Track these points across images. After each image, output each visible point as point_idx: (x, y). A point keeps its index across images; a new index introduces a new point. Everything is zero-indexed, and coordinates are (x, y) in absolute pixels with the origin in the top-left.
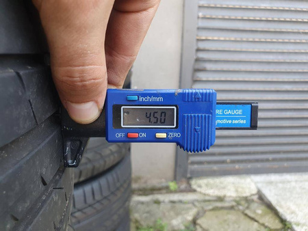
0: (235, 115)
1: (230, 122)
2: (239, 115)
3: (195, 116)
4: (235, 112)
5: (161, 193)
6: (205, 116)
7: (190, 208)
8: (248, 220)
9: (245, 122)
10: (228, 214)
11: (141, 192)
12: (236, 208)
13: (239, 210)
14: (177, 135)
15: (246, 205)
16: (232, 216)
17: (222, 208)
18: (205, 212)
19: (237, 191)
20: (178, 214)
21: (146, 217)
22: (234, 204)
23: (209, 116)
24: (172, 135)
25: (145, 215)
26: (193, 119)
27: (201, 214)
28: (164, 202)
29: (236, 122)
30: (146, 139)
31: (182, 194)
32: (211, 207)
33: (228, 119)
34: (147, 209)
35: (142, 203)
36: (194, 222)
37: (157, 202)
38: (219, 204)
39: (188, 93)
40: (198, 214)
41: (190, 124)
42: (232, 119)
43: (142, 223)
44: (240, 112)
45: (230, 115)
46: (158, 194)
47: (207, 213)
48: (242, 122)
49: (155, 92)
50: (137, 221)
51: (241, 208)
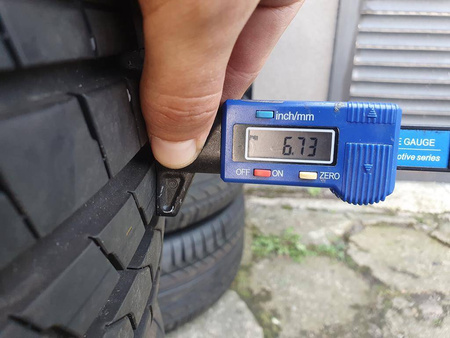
0: (422, 147)
1: (413, 157)
2: (428, 147)
3: (365, 147)
4: (422, 142)
5: (294, 197)
6: (382, 147)
7: (340, 220)
8: (437, 245)
9: (438, 159)
10: (403, 233)
11: (262, 194)
12: (417, 227)
13: (422, 230)
14: (334, 176)
15: (436, 225)
16: (409, 237)
17: (393, 225)
18: (364, 227)
19: (419, 204)
20: (319, 225)
21: (269, 225)
22: (414, 221)
23: (387, 148)
24: (326, 176)
25: (268, 221)
26: (362, 151)
27: (357, 229)
28: (298, 208)
29: (424, 158)
30: (283, 180)
31: (328, 201)
32: (374, 221)
33: (410, 153)
34: (271, 214)
35: (264, 207)
36: (346, 238)
37: (288, 208)
38: (389, 219)
39: (357, 109)
40: (353, 228)
41: (356, 158)
42: (416, 153)
43: (263, 230)
44: (431, 142)
45: (413, 146)
46: (288, 197)
47: (368, 229)
48: (433, 158)
49: (302, 105)
50: (254, 228)
51: (425, 227)
